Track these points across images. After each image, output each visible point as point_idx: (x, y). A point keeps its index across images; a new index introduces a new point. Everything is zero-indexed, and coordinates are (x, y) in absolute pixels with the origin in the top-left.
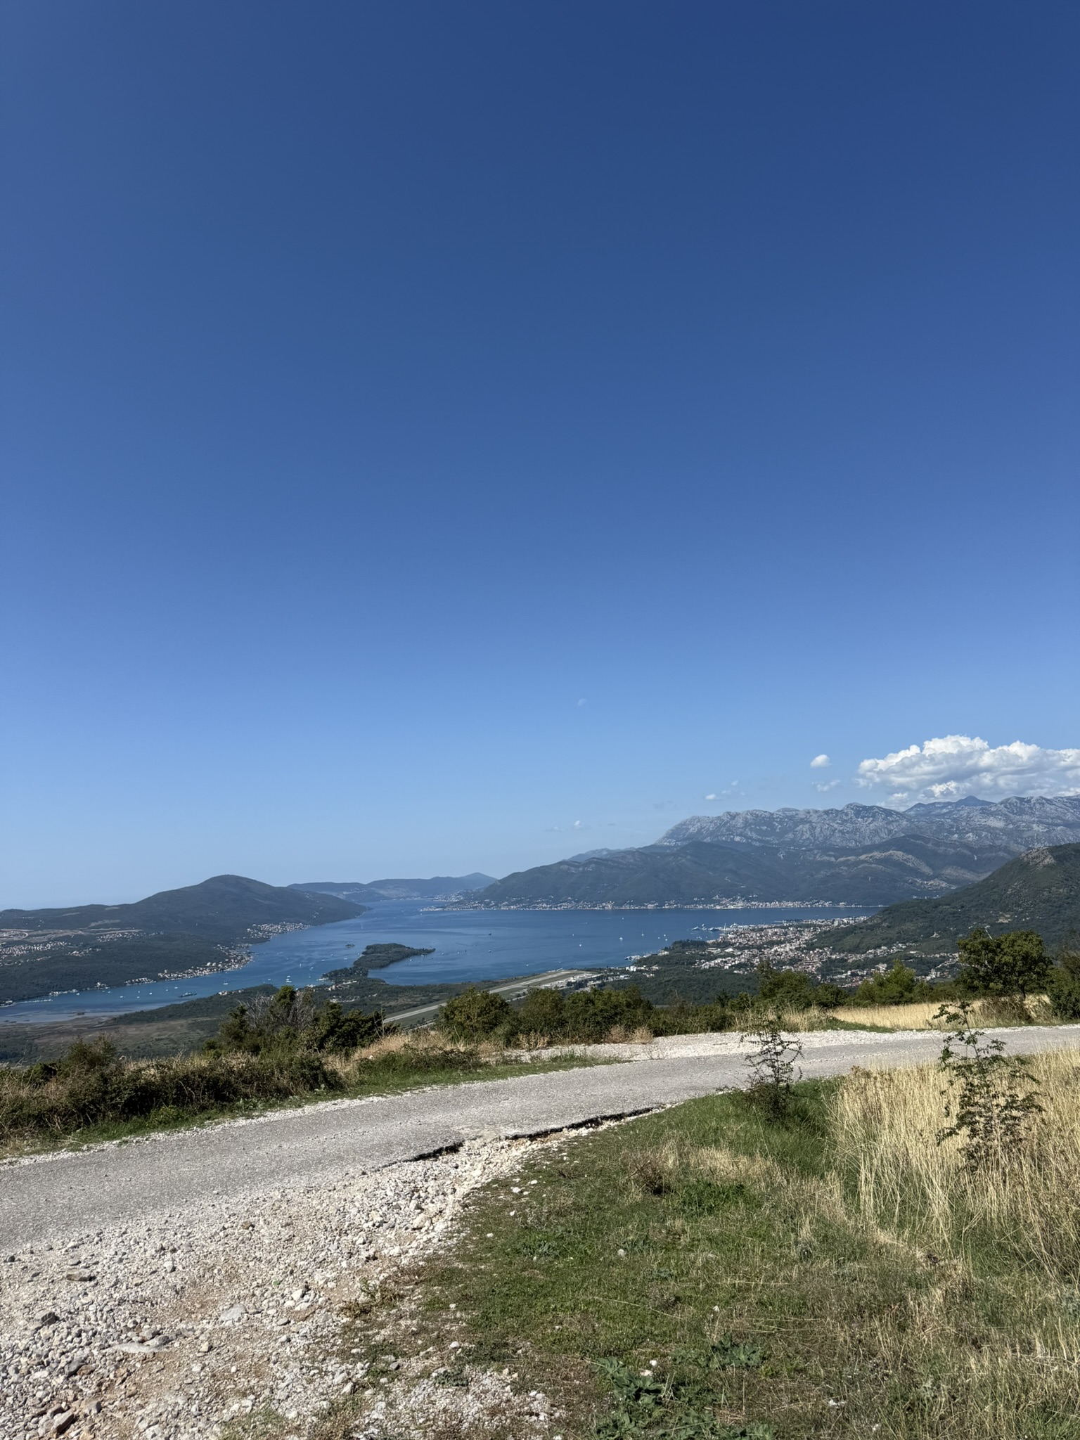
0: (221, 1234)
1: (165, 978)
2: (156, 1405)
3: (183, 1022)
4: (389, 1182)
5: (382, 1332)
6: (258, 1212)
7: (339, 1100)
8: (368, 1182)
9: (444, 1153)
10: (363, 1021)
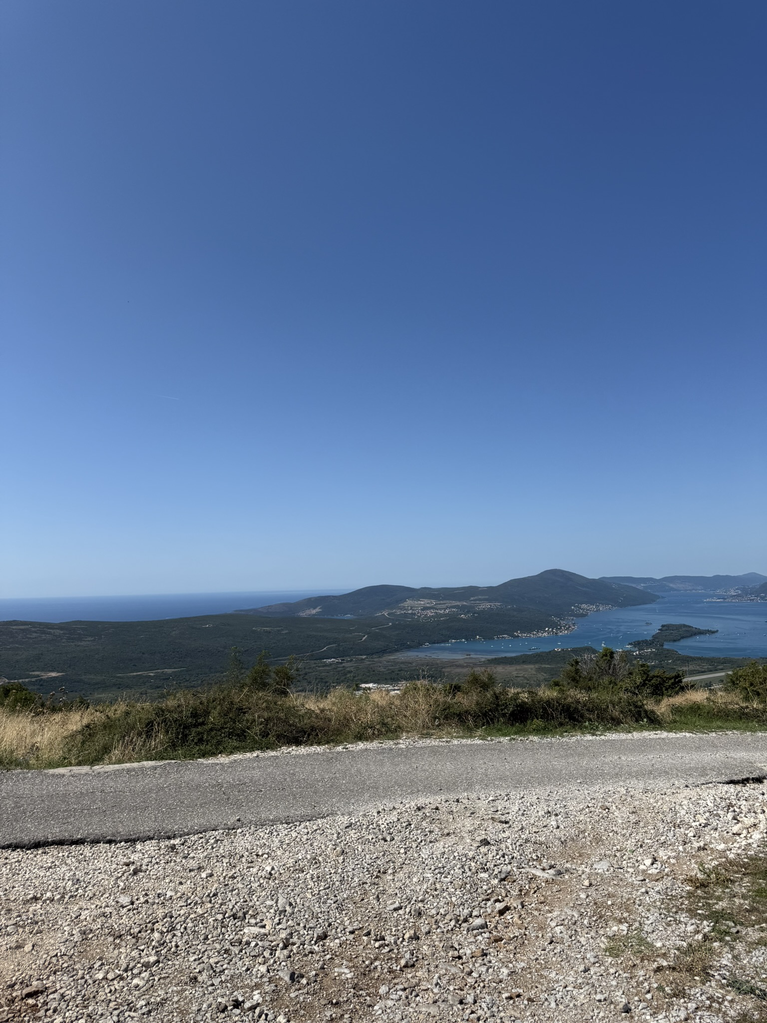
0: (587, 810)
1: (519, 636)
2: (559, 913)
3: (532, 666)
4: (710, 796)
5: (720, 903)
6: (610, 800)
7: (659, 732)
8: (693, 793)
9: (750, 781)
10: (667, 678)
